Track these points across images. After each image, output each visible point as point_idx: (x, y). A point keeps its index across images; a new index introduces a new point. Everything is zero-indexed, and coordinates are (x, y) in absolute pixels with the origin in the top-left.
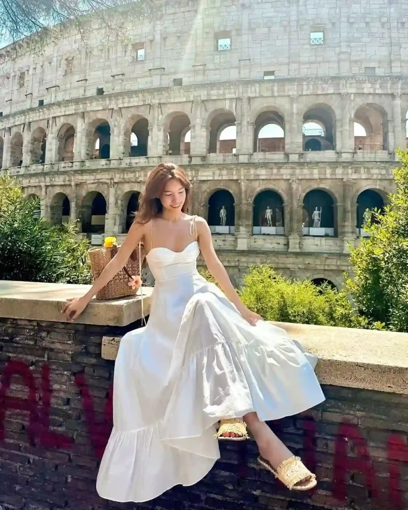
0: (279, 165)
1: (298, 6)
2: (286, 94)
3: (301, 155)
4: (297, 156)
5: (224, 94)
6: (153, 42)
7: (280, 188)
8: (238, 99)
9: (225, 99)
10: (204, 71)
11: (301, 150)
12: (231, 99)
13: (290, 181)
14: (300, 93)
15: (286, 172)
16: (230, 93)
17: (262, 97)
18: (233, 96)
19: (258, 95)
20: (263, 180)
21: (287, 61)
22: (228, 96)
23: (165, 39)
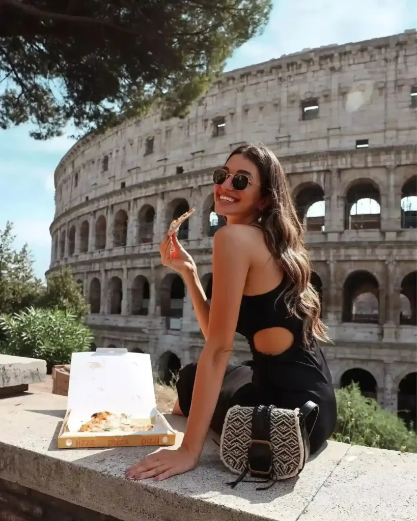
0: (373, 245)
1: (397, 63)
2: (382, 164)
3: (399, 233)
4: (394, 234)
5: (311, 167)
6: (235, 116)
7: (376, 270)
8: (327, 171)
9: (312, 172)
10: (289, 142)
11: (399, 227)
12: (319, 172)
13: (386, 263)
14: (398, 163)
15: (381, 254)
16: (317, 165)
17: (353, 168)
18: (321, 168)
19: (349, 166)
20: (355, 261)
21: (382, 127)
22: (315, 169)
23: (247, 111)
